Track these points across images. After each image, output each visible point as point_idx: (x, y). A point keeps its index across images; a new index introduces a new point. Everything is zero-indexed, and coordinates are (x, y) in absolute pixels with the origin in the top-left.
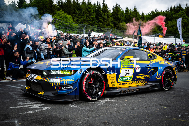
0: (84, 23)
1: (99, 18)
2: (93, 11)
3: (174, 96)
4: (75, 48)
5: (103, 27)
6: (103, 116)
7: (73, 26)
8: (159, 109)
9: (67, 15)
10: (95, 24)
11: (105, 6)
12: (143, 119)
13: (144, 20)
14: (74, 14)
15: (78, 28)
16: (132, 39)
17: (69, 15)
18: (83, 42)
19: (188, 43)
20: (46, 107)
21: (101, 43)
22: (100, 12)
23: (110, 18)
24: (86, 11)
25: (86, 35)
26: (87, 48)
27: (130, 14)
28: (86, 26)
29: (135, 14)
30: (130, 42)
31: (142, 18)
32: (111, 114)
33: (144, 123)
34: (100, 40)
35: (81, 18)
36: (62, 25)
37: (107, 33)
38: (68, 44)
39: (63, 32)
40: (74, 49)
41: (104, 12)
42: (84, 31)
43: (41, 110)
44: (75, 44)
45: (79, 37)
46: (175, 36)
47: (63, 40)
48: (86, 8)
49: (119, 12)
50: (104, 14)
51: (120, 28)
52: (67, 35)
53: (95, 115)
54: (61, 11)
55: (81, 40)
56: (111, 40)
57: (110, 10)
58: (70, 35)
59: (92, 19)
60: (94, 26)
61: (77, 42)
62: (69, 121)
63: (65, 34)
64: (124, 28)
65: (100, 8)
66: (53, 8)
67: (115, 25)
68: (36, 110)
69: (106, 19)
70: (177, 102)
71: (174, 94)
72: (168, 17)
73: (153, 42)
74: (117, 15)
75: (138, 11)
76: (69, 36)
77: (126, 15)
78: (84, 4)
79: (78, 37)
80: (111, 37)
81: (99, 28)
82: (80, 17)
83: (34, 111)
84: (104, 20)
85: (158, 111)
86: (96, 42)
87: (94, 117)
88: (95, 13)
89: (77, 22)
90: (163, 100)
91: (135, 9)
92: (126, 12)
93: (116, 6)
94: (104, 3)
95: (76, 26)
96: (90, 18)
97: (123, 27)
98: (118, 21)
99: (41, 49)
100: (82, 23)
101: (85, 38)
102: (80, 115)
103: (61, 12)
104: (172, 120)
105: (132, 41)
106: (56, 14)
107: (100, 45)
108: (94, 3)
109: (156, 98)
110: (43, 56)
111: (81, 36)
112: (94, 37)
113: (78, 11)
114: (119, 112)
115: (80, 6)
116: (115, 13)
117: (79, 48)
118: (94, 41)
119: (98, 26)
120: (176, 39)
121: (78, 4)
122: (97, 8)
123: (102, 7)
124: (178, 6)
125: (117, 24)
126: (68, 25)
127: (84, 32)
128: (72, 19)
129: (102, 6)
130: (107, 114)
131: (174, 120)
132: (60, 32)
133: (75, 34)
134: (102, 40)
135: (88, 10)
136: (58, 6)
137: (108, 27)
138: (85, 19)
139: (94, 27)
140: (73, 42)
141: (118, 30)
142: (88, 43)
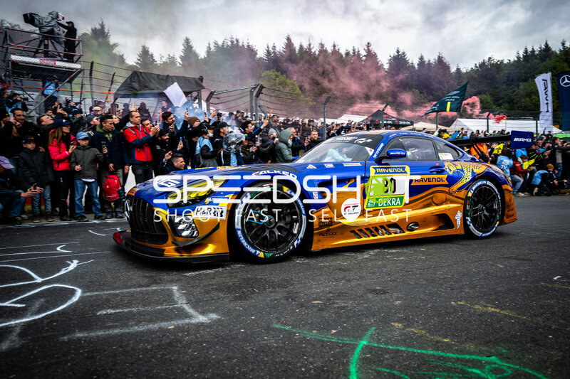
4: (306, 144)
27: (429, 70)
29: (441, 70)
31: (456, 78)
45: (314, 125)
65: (360, 60)
76: (291, 123)
77: (420, 73)
79: (310, 123)
80: (385, 122)
91: (440, 60)
92: (419, 68)
94: (369, 49)
105: (434, 130)
108: (347, 50)
115: (315, 57)
122: (352, 61)
123: (364, 58)
124: (543, 47)
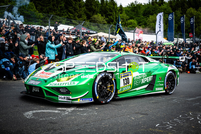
0: (50, 13)
1: (69, 8)
3: (153, 103)
5: (74, 18)
7: (36, 16)
8: (134, 118)
10: (64, 14)
12: (115, 131)
13: (122, 12)
15: (42, 19)
16: (108, 34)
18: (47, 36)
23: (83, 8)
26: (52, 44)
27: (107, 4)
28: (51, 17)
29: (112, 5)
31: (120, 10)
35: (47, 6)
37: (78, 26)
38: (27, 38)
42: (50, 22)
45: (43, 30)
47: (22, 33)
49: (93, 2)
50: (75, 3)
51: (94, 21)
52: (28, 27)
53: (57, 128)
55: (45, 33)
56: (83, 35)
58: (31, 27)
59: (60, 9)
60: (63, 17)
61: (40, 35)
63: (25, 26)
64: (99, 21)
67: (89, 17)
69: (77, 9)
70: (155, 109)
71: (153, 100)
72: (150, 10)
73: (132, 39)
74: (91, 5)
75: (116, 2)
76: (30, 29)
79: (41, 29)
81: (69, 20)
82: (45, 5)
84: (74, 10)
85: (133, 120)
86: (64, 36)
87: (55, 130)
88: (64, 1)
89: (41, 11)
90: (140, 108)
92: (101, 3)
95: (40, 16)
96: (58, 7)
97: (98, 19)
98: (92, 12)
100: (48, 12)
104: (147, 131)
105: (108, 37)
107: (69, 40)
109: (132, 105)
111: (45, 29)
114: (88, 123)
116: (89, 2)
117: (42, 44)
119: (67, 17)
125: (91, 16)
126: (30, 14)
127: (50, 24)
128: (35, 7)
130: (72, 126)
131: (150, 131)
137: (79, 19)
138: (51, 8)
139: (63, 19)
141: (92, 23)
142: (53, 38)
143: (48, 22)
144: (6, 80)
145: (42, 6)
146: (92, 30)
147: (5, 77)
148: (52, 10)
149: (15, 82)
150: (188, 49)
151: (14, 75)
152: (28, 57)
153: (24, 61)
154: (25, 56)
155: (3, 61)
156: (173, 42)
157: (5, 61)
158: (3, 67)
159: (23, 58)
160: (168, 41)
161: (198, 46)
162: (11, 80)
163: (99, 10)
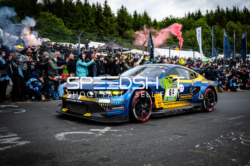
0: (80, 30)
1: (100, 24)
2: (92, 14)
3: (192, 123)
4: (67, 61)
5: (105, 35)
6: (101, 151)
7: (64, 33)
8: (172, 139)
9: (57, 19)
10: (95, 31)
11: (107, 8)
12: (153, 152)
13: (156, 27)
14: (66, 17)
15: (71, 36)
16: (142, 51)
17: (59, 17)
18: (78, 54)
19: (209, 57)
20: (24, 141)
21: (101, 56)
22: (101, 16)
23: (114, 24)
24: (82, 14)
25: (82, 46)
26: (82, 62)
27: (140, 19)
28: (81, 33)
29: (146, 20)
30: (139, 55)
31: (154, 25)
32: (112, 147)
33: (153, 157)
34: (100, 52)
35: (76, 23)
36: (49, 31)
37: (109, 42)
38: (56, 56)
39: (50, 41)
40: (65, 63)
41: (106, 16)
42: (80, 39)
43: (16, 145)
44: (67, 56)
45: (73, 48)
46: (194, 48)
47: (50, 51)
48: (83, 9)
49: (125, 17)
50: (106, 18)
51: (127, 37)
52: (57, 44)
53: (91, 150)
54: (47, 12)
55: (75, 51)
56: (115, 52)
57: (114, 14)
58: (60, 45)
59: (90, 25)
60: (93, 34)
61: (70, 53)
62: (55, 159)
63: (53, 43)
64: (132, 37)
65: (101, 10)
66: (37, 8)
67: (121, 34)
68: (8, 146)
69: (109, 24)
70: (194, 129)
71: (191, 120)
72: (185, 25)
73: (167, 56)
74: (123, 20)
75: (149, 17)
76: (59, 46)
77: (134, 20)
78: (79, 4)
79: (71, 47)
80: (115, 48)
81: (100, 37)
82: (74, 21)
83: (5, 148)
84: (105, 26)
85: (171, 141)
86: (95, 54)
87: (89, 152)
88: (95, 17)
89: (70, 27)
90: (178, 128)
91: (145, 14)
92: (134, 18)
93: (121, 9)
94: (106, 5)
95: (69, 33)
96: (88, 23)
97: (131, 36)
98: (124, 28)
99: (18, 63)
100: (77, 29)
101: (80, 49)
102: (71, 151)
103: (47, 14)
104: (187, 152)
105: (142, 54)
106: (40, 16)
108: (93, 4)
109: (169, 126)
110: (22, 73)
111: (75, 46)
112: (93, 48)
113: (71, 13)
114: (123, 145)
115: (74, 6)
116: (120, 17)
117: (72, 62)
118: (93, 53)
119: (98, 33)
120: (195, 52)
121: (71, 4)
122: (96, 11)
123: (103, 10)
124: (197, 12)
125: (123, 32)
126: (58, 31)
127: (80, 42)
128: (63, 24)
129: (103, 8)
130: (106, 148)
131: (190, 152)
132: (45, 40)
133: (67, 43)
134: (104, 52)
135: (84, 12)
136: (43, 5)
137: (111, 35)
138: (81, 24)
139: (93, 36)
140: (64, 54)
141: (124, 40)
142: (84, 56)
143: (78, 39)
144: (35, 101)
145: (71, 22)
146: (124, 47)
147: (33, 98)
148: (81, 27)
149: (45, 103)
150: (228, 65)
151: (43, 96)
152: (58, 77)
153: (53, 80)
154: (54, 76)
155: (31, 81)
156: (211, 59)
157: (33, 80)
158: (32, 88)
159: (53, 77)
160: (206, 57)
161: (238, 62)
162: (40, 101)
163: (131, 26)
